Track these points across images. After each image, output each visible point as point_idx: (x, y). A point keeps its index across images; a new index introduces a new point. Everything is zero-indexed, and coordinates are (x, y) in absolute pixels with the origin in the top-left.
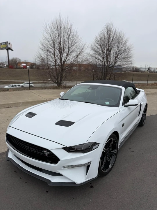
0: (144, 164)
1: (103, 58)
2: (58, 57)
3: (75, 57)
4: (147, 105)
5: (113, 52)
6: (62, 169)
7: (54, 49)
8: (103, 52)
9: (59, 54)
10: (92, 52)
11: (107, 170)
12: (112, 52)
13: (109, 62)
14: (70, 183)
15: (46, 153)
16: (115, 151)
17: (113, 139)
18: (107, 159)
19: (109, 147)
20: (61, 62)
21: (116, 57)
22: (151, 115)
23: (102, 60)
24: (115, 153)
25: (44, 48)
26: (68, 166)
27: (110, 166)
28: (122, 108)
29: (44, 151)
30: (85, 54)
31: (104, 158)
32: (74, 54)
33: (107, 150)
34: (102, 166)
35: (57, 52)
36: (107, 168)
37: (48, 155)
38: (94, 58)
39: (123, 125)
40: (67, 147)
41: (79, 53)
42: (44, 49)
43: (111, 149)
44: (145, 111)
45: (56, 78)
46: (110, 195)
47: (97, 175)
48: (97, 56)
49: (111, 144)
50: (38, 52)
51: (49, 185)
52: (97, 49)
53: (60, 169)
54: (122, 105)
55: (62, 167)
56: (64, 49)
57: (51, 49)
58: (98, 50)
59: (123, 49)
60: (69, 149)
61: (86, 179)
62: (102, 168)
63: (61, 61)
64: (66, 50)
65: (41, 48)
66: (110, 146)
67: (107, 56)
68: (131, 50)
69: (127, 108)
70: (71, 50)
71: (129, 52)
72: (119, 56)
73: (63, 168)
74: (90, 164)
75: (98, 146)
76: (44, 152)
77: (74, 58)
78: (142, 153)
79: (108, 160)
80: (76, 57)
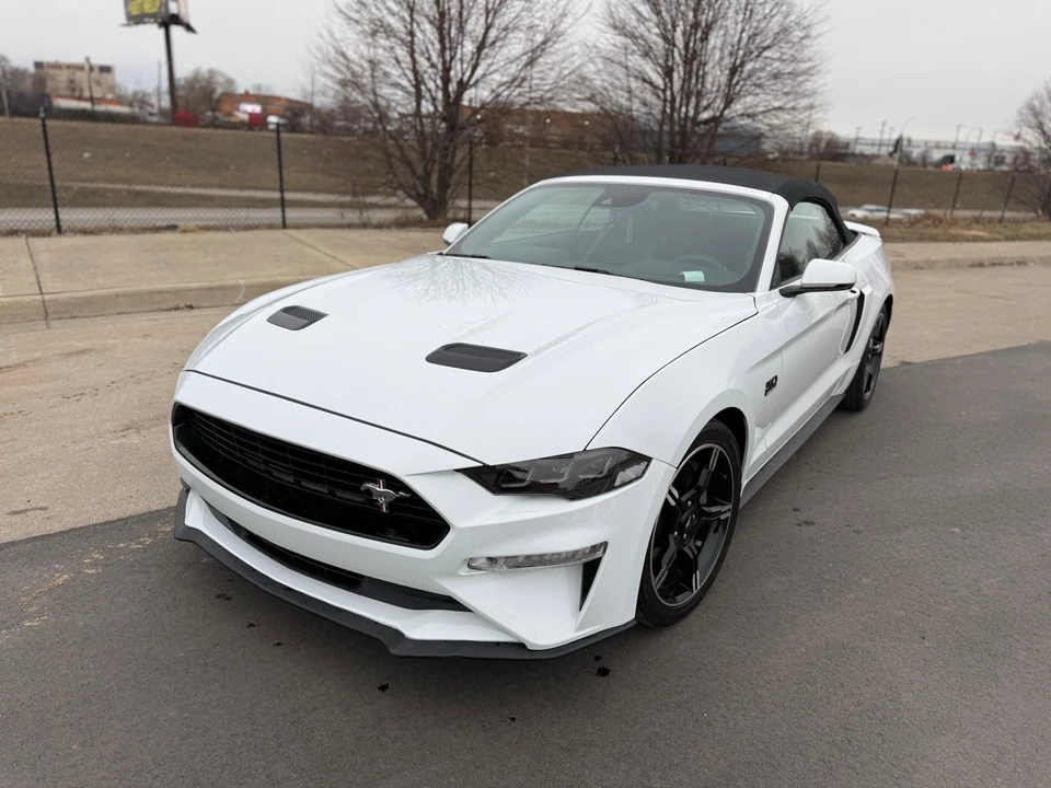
0: (865, 581)
1: (668, 73)
2: (429, 59)
3: (517, 59)
4: (889, 301)
5: (719, 43)
6: (462, 573)
7: (408, 19)
8: (665, 39)
9: (438, 46)
10: (609, 41)
11: (683, 599)
12: (715, 40)
13: (699, 95)
14: (498, 644)
15: (381, 494)
16: (725, 510)
17: (717, 446)
18: (680, 542)
19: (694, 484)
20: (445, 90)
21: (733, 71)
22: (905, 363)
23: (659, 82)
24: (723, 517)
25: (358, 11)
26: (492, 560)
27: (698, 580)
28: (769, 299)
29: (370, 485)
30: (572, 45)
31: (671, 537)
32: (516, 46)
33: (683, 499)
34: (656, 575)
35: (427, 34)
36: (681, 591)
37: (390, 505)
38: (620, 72)
39: (771, 385)
40: (486, 467)
41: (540, 38)
42: (356, 16)
43: (703, 499)
44: (879, 334)
45: (420, 170)
46: (696, 711)
47: (632, 615)
48: (636, 61)
49: (704, 472)
50: (325, 34)
51: (393, 651)
52: (634, 23)
53: (454, 575)
54: (772, 287)
55: (461, 566)
56: (461, 14)
57: (393, 14)
58: (642, 30)
59: (774, 25)
60: (498, 479)
61: (579, 629)
62: (657, 583)
63: (446, 80)
64: (475, 25)
65: (340, 11)
66: (701, 482)
67: (685, 63)
68: (813, 33)
69: (792, 305)
70: (500, 22)
71: (805, 42)
72: (749, 67)
73: (465, 571)
74: (599, 554)
75: (644, 472)
76: (369, 492)
77: (513, 69)
78: (858, 532)
79: (686, 549)
80: (525, 58)
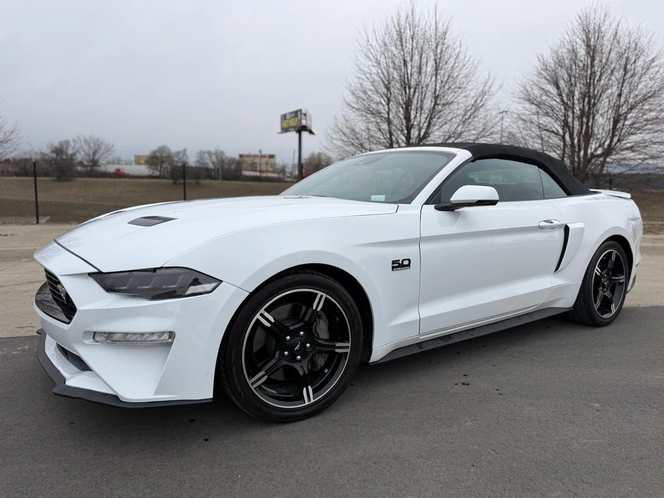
4: (619, 240)
6: (85, 342)
15: (62, 291)
16: (340, 346)
17: (320, 293)
18: (293, 361)
23: (560, 131)
24: (339, 350)
25: (357, 103)
27: (311, 394)
29: (59, 286)
31: (278, 352)
33: (291, 327)
34: (252, 376)
38: (535, 128)
39: (401, 264)
40: (99, 271)
47: (211, 396)
49: (310, 310)
53: (81, 342)
54: (427, 203)
55: (84, 337)
61: (157, 393)
62: (252, 382)
66: (307, 317)
75: (214, 289)
76: (59, 290)
78: (502, 394)
79: (297, 368)
